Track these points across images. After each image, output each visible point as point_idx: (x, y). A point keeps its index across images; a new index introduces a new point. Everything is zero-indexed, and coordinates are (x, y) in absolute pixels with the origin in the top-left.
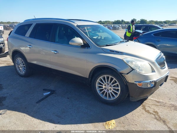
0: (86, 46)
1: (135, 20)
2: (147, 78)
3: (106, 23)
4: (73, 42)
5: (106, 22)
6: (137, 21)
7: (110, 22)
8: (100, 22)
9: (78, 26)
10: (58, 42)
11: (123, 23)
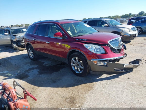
0: (108, 26)
1: (143, 12)
2: (127, 33)
3: (114, 18)
4: (105, 25)
5: (115, 16)
6: (145, 13)
7: (118, 16)
8: (109, 17)
9: (106, 20)
10: (98, 26)
11: (131, 16)
